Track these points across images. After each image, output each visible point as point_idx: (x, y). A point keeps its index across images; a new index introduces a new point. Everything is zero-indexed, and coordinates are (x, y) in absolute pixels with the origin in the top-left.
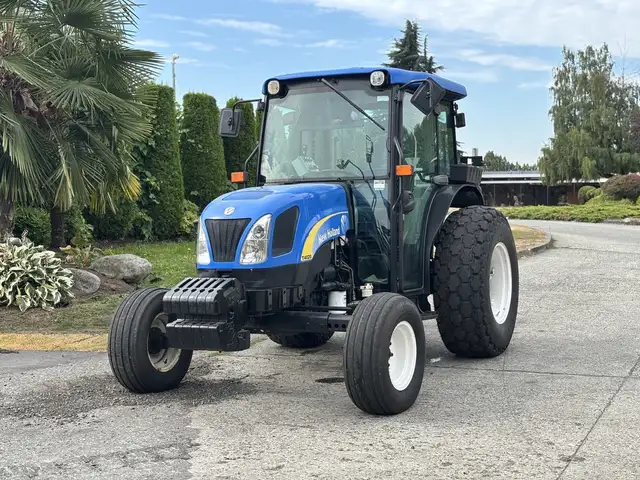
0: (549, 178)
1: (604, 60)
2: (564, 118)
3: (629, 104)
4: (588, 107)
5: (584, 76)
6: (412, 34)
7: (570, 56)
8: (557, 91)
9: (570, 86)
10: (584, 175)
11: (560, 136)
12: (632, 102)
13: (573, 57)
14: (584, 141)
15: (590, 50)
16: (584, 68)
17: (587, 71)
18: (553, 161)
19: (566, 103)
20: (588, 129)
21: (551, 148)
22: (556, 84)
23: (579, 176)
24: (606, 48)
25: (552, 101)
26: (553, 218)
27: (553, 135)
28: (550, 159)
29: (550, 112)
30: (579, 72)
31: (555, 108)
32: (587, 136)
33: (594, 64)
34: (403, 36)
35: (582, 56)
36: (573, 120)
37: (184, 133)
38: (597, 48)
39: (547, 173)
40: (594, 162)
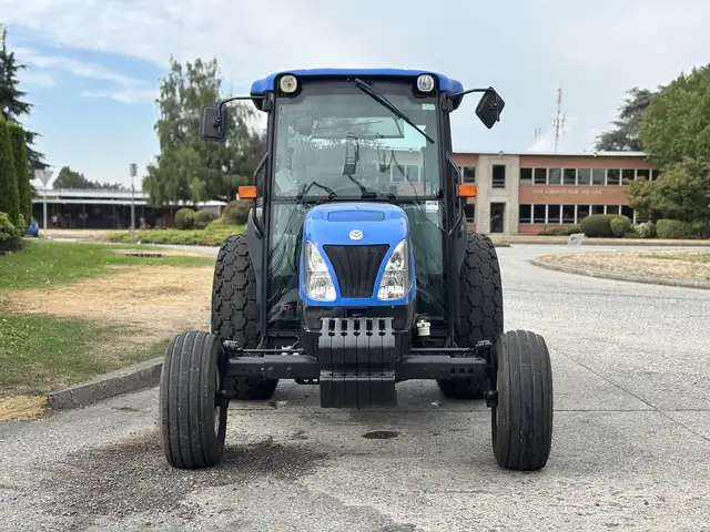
0: (153, 198)
1: (213, 74)
2: (169, 134)
3: (237, 124)
4: (195, 125)
5: (193, 90)
7: (177, 68)
8: (163, 104)
9: (178, 99)
10: (193, 197)
11: (167, 154)
12: (240, 121)
13: (180, 68)
14: (194, 160)
15: (199, 64)
16: (192, 81)
17: (195, 85)
18: (159, 180)
19: (172, 118)
20: (197, 148)
21: (157, 166)
22: (162, 95)
23: (186, 198)
24: (215, 62)
25: (158, 115)
26: (195, 243)
27: (159, 152)
28: (155, 180)
29: (155, 127)
30: (187, 85)
31: (160, 122)
32: (197, 155)
33: (202, 78)
35: (190, 68)
36: (180, 136)
38: (206, 60)
39: (152, 194)
40: (204, 183)
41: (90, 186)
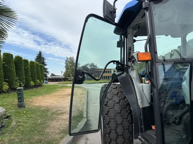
0: (65, 77)
1: (73, 59)
2: (67, 68)
4: (71, 66)
6: (40, 53)
7: (68, 58)
9: (68, 63)
11: (67, 71)
14: (71, 71)
15: (71, 57)
19: (67, 65)
20: (71, 69)
21: (65, 72)
22: (66, 62)
23: (70, 77)
25: (65, 65)
27: (65, 70)
28: (65, 74)
29: (65, 67)
30: (69, 61)
33: (71, 60)
34: (39, 53)
36: (68, 68)
37: (3, 63)
38: (72, 57)
41: (56, 76)
